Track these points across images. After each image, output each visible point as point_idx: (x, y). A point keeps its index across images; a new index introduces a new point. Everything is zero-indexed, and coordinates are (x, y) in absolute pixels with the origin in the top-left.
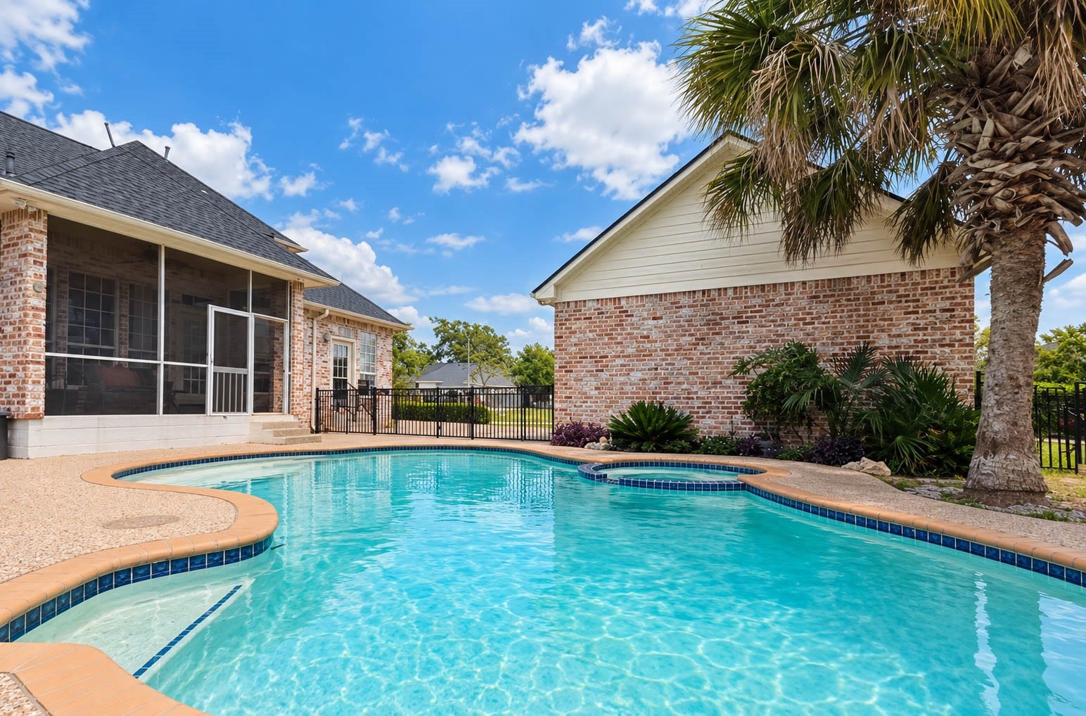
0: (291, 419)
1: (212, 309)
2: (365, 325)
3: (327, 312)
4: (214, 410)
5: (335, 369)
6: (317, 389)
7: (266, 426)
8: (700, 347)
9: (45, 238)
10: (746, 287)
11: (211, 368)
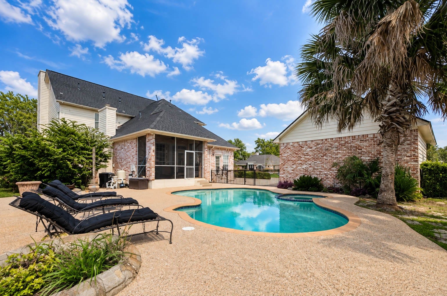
0: (204, 179)
1: (186, 151)
2: (225, 149)
3: (214, 147)
4: (186, 178)
5: (216, 163)
6: (212, 170)
7: (198, 181)
8: (325, 157)
9: (154, 139)
10: (337, 138)
11: (185, 167)
